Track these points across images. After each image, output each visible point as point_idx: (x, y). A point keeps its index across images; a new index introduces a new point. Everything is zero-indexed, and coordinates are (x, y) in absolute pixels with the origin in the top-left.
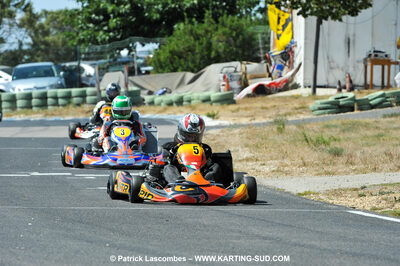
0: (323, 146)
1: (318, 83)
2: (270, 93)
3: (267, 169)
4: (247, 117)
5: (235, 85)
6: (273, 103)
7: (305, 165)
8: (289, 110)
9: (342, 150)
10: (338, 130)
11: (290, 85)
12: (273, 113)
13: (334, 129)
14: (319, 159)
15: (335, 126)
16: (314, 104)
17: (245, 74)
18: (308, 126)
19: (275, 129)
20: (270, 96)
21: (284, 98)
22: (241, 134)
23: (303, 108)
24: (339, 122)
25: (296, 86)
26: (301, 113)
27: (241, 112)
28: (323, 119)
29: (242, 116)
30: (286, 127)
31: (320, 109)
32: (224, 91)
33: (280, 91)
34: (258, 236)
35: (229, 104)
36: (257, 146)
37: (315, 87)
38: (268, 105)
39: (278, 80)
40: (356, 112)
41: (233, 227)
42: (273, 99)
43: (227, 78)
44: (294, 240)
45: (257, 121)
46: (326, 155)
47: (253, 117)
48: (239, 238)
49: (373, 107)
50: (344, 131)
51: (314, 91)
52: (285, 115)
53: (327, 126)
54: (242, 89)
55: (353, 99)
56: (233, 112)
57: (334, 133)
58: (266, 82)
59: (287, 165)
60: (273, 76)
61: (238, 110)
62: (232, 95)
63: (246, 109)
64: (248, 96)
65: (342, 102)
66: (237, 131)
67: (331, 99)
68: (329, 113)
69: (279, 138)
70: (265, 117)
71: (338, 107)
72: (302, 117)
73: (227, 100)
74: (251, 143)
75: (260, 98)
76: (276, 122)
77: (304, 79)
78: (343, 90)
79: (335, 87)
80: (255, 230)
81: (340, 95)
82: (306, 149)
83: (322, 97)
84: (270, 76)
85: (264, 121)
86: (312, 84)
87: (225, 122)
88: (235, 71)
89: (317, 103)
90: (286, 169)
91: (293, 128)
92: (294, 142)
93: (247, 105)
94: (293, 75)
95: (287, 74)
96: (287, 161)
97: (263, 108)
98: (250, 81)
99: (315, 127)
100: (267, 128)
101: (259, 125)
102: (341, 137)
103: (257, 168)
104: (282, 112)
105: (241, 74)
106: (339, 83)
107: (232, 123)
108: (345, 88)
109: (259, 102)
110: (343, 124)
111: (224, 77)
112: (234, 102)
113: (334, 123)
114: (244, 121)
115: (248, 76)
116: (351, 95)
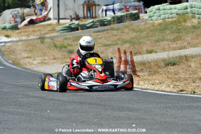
0: (64, 49)
1: (60, 17)
2: (37, 23)
3: (36, 62)
4: (25, 36)
5: (18, 20)
6: (38, 28)
7: (55, 59)
8: (47, 31)
9: (73, 50)
10: (71, 40)
11: (46, 19)
12: (38, 33)
13: (69, 40)
14: (62, 56)
15: (70, 39)
16: (59, 28)
17: (23, 14)
18: (56, 39)
19: (39, 41)
20: (36, 25)
21: (44, 25)
22: (22, 45)
23: (53, 30)
24: (72, 37)
25: (49, 19)
26: (52, 33)
27: (22, 34)
28: (64, 35)
29: (23, 36)
30: (45, 40)
31: (62, 30)
32: (13, 24)
33: (42, 22)
34: (32, 96)
35: (16, 30)
36: (30, 51)
37: (59, 19)
38: (36, 29)
39: (40, 17)
40: (80, 31)
41: (19, 93)
42: (38, 26)
43: (15, 17)
44: (50, 98)
45: (30, 38)
46: (66, 53)
47: (28, 36)
48: (22, 98)
49: (88, 28)
50: (74, 41)
51: (59, 21)
52: (45, 34)
53: (66, 39)
54: (22, 22)
55: (78, 24)
56: (18, 33)
57: (69, 42)
58: (34, 18)
59: (46, 60)
60: (38, 14)
61: (20, 33)
62: (17, 25)
63: (24, 32)
64: (26, 25)
65: (73, 26)
66: (20, 43)
67: (67, 25)
68: (67, 32)
69: (41, 46)
70: (34, 35)
71: (71, 29)
72: (53, 35)
73: (15, 28)
74: (27, 49)
75: (31, 26)
76: (40, 38)
77: (54, 15)
78: (73, 20)
79: (69, 19)
80: (31, 94)
81: (71, 23)
82: (56, 51)
83: (63, 24)
84: (36, 14)
85: (34, 37)
86: (57, 17)
87: (14, 39)
88: (18, 13)
89: (60, 27)
90: (46, 61)
91: (49, 40)
92: (49, 47)
93: (25, 30)
94: (48, 14)
95: (44, 13)
96: (46, 58)
97: (33, 31)
98: (26, 18)
99: (60, 40)
100: (35, 41)
101: (31, 40)
102: (73, 44)
103: (31, 61)
104: (43, 33)
105: (21, 14)
106: (71, 17)
107: (18, 39)
108: (74, 19)
109: (31, 28)
110: (74, 37)
111: (13, 16)
112: (18, 29)
113: (69, 37)
114: (24, 38)
115: (25, 15)
116: (77, 22)
